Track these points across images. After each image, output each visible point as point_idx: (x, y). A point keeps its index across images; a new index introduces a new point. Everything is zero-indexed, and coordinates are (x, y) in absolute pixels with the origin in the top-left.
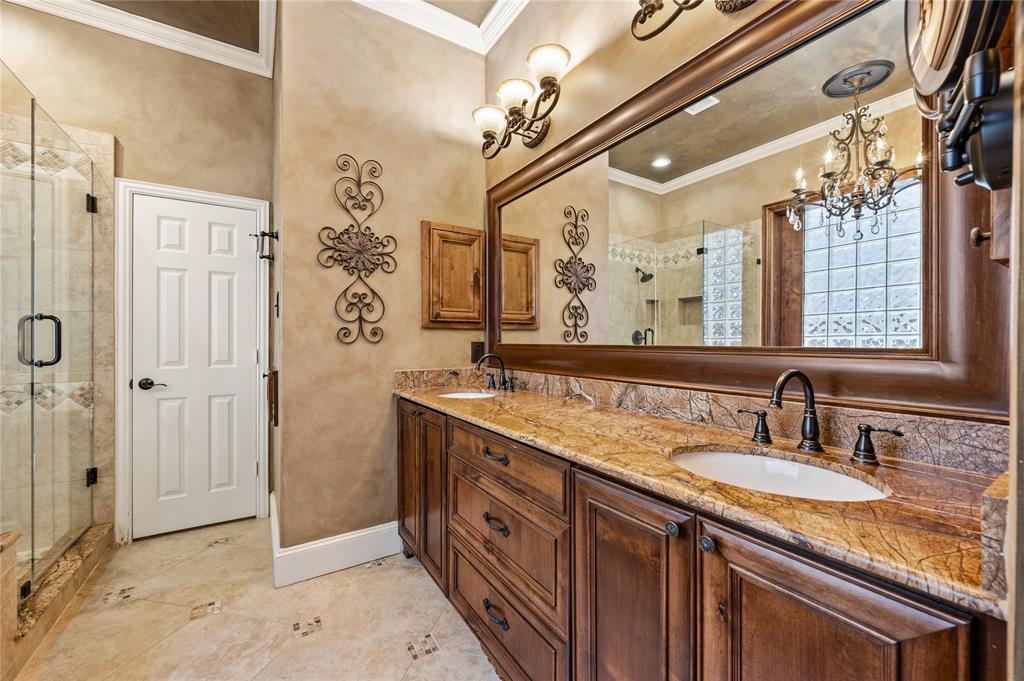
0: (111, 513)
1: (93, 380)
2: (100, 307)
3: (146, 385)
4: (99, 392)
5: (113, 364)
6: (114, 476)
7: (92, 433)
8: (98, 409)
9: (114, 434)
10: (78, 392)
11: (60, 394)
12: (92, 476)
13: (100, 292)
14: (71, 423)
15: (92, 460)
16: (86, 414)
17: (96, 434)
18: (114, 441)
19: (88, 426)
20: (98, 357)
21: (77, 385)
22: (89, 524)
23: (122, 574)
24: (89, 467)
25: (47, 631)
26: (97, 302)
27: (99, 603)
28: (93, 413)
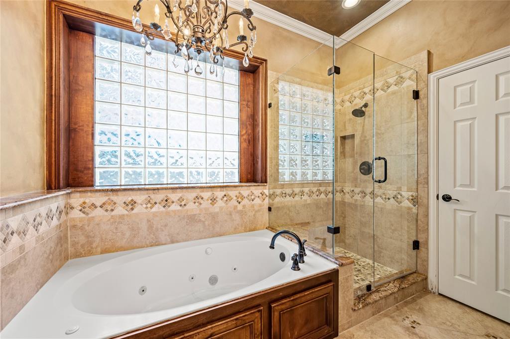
0: (426, 271)
1: (417, 192)
2: (421, 151)
3: (447, 198)
4: (420, 199)
5: (428, 183)
6: (427, 249)
7: (417, 221)
8: (419, 208)
9: (428, 225)
10: (411, 198)
11: (403, 197)
12: (416, 245)
13: (421, 143)
14: (408, 213)
15: (417, 236)
16: (414, 210)
17: (419, 222)
18: (428, 229)
19: (415, 217)
20: (420, 179)
21: (410, 193)
22: (414, 270)
23: (421, 310)
24: (414, 239)
25: (373, 315)
26: (419, 148)
27: (400, 319)
28: (418, 210)
